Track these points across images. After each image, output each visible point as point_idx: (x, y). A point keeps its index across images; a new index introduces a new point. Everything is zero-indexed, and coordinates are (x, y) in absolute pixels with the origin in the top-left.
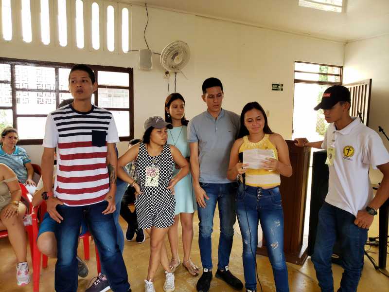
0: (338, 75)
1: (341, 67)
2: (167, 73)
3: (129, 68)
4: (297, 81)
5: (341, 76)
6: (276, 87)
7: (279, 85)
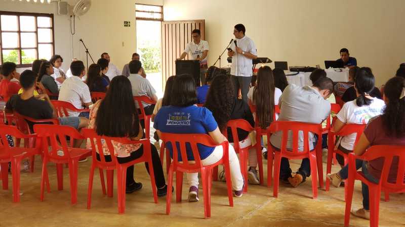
0: (160, 13)
1: (162, 7)
2: (71, 16)
3: (51, 14)
4: (138, 19)
5: (162, 13)
6: (127, 24)
7: (127, 22)
